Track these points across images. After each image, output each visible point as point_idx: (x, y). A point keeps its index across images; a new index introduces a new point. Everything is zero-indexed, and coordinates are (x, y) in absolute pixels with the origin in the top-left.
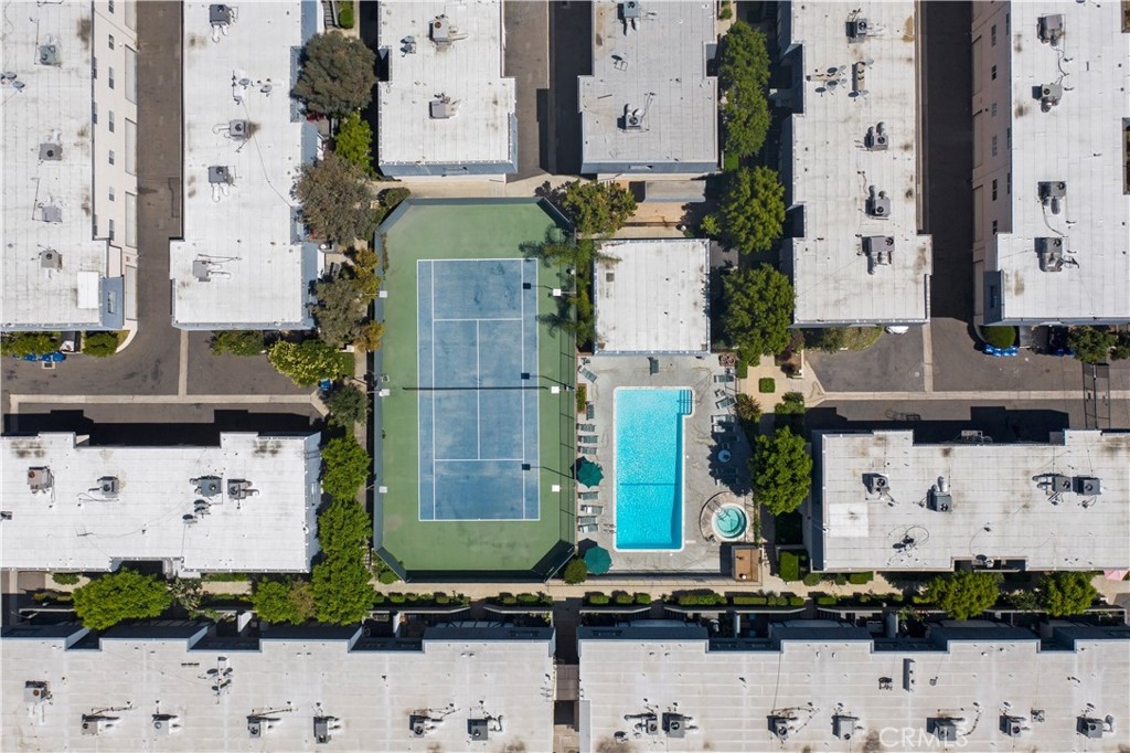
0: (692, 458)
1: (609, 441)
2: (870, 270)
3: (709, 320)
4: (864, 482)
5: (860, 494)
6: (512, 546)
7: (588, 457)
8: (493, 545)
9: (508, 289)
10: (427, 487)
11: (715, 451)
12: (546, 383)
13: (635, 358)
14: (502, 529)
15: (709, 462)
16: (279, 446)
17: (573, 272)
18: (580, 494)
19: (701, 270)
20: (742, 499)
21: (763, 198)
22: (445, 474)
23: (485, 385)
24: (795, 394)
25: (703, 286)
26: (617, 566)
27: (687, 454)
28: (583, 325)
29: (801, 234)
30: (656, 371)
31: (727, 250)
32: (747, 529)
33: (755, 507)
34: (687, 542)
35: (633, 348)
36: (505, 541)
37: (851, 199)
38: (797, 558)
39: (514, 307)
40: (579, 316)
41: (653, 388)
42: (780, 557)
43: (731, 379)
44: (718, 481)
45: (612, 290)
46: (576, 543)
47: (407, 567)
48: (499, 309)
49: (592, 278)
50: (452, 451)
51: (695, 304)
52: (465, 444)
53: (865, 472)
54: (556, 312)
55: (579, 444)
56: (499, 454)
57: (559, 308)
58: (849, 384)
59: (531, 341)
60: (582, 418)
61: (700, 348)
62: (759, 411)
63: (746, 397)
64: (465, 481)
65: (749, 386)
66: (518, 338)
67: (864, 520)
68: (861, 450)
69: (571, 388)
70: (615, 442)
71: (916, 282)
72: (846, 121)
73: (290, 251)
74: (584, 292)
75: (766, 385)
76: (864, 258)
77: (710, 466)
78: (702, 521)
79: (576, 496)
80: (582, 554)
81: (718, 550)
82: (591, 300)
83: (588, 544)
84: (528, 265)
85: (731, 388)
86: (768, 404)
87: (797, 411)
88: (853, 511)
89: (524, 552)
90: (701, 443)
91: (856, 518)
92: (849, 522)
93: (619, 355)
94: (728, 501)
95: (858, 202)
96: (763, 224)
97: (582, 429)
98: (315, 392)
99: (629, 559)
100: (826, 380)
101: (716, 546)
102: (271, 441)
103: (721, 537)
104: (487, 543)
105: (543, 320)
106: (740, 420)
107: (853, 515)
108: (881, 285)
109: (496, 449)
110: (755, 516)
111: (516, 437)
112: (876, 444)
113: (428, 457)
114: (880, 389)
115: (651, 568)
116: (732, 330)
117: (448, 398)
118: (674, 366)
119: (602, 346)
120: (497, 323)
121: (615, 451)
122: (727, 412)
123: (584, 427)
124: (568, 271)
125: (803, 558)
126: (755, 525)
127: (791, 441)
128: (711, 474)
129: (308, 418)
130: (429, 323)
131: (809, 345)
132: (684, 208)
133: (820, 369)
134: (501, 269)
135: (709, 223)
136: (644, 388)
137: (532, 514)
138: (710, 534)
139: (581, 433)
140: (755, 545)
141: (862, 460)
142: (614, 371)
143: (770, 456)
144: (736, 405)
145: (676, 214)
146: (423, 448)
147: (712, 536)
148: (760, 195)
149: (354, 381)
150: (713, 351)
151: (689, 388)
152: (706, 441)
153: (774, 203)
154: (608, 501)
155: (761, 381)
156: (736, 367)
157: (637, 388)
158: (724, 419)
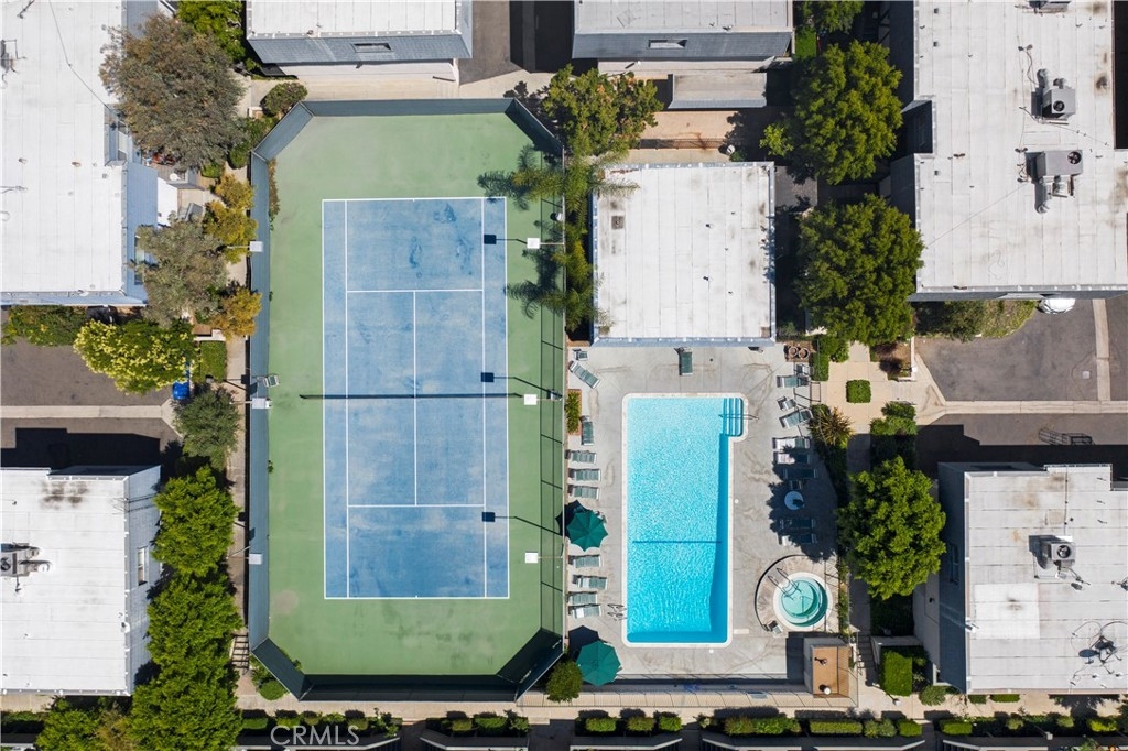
0: (743, 503)
1: (616, 477)
2: (1040, 204)
3: (774, 289)
4: (1032, 549)
5: (1024, 568)
6: (466, 638)
7: (584, 502)
8: (439, 637)
9: (462, 244)
10: (336, 547)
11: (779, 493)
12: (518, 387)
13: (656, 349)
14: (451, 612)
15: (770, 509)
16: (83, 491)
17: (561, 217)
18: (571, 559)
19: (762, 211)
20: (821, 566)
21: (867, 89)
22: (364, 527)
23: (425, 391)
24: (901, 405)
25: (764, 235)
26: (629, 668)
27: (735, 497)
28: (575, 296)
29: (927, 148)
30: (688, 370)
31: (800, 181)
32: (828, 612)
33: (841, 578)
34: (736, 632)
35: (654, 334)
36: (456, 631)
37: (1008, 91)
38: (909, 661)
39: (469, 271)
40: (570, 283)
41: (684, 395)
42: (883, 659)
43: (804, 382)
44: (785, 539)
45: (621, 242)
46: (564, 634)
47: (306, 670)
48: (447, 275)
49: (589, 224)
50: (375, 491)
51: (752, 264)
52: (396, 482)
53: (1034, 533)
54: (534, 279)
55: (570, 481)
56: (449, 497)
57: (540, 272)
58: (982, 390)
59: (496, 324)
60: (573, 442)
61: (758, 334)
62: (847, 432)
63: (827, 409)
64: (395, 538)
65: (831, 394)
66: (475, 319)
67: (1032, 612)
68: (1026, 498)
69: (558, 396)
70: (625, 478)
73: (105, 176)
74: (578, 246)
75: (858, 391)
76: (1030, 187)
77: (772, 516)
78: (757, 599)
79: (565, 561)
80: (573, 654)
81: (784, 644)
82: (589, 257)
83: (585, 637)
84: (490, 205)
85: (804, 396)
86: (860, 420)
87: (905, 431)
88: (1013, 596)
89: (484, 648)
90: (758, 481)
91: (1018, 608)
92: (1007, 614)
93: (633, 344)
94: (799, 570)
95: (1020, 97)
96: (866, 131)
97: (575, 459)
98: (168, 402)
99: (647, 658)
100: (948, 384)
101: (780, 638)
102: (70, 482)
103: (788, 624)
104: (428, 633)
105: (515, 291)
106: (818, 446)
107: (1013, 603)
108: (1056, 230)
109: (442, 489)
110: (841, 592)
111: (473, 471)
112: (1051, 488)
113: (339, 501)
114: (1030, 398)
115: (680, 672)
116: (813, 304)
117: (369, 410)
118: (716, 363)
119: (606, 329)
120: (445, 296)
121: (625, 493)
122: (798, 431)
123: (576, 455)
124: (553, 217)
125: (921, 662)
126: (841, 606)
127: (911, 481)
128: (773, 527)
129: (157, 441)
130: (340, 296)
131: (923, 329)
132: (730, 120)
133: (938, 366)
134: (450, 213)
135: (774, 137)
136: (669, 395)
137: (498, 589)
138: (772, 619)
139: (572, 464)
140: (842, 637)
141: (1027, 514)
142: (623, 370)
143: (877, 507)
144: (811, 423)
145: (718, 127)
146: (331, 487)
147: (774, 624)
148: (863, 83)
149: (225, 385)
150: (779, 338)
151: (739, 396)
152: (765, 477)
153: (884, 97)
154: (615, 567)
155: (849, 384)
156: (811, 363)
157: (659, 396)
158: (792, 444)
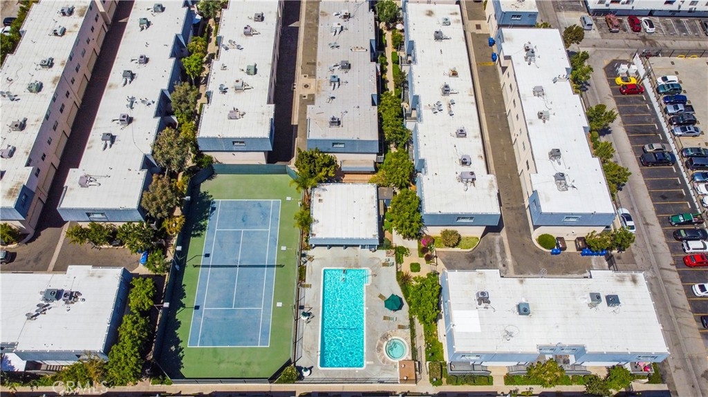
0: (370, 309)
5: (472, 305)
6: (248, 364)
8: (236, 364)
9: (263, 214)
14: (243, 353)
16: (104, 273)
19: (373, 198)
22: (209, 317)
23: (242, 265)
27: (367, 306)
32: (407, 354)
34: (368, 363)
36: (244, 361)
37: (450, 158)
39: (265, 224)
48: (256, 224)
50: (217, 303)
52: (226, 299)
56: (248, 305)
59: (273, 241)
61: (372, 237)
64: (223, 321)
65: (404, 268)
66: (265, 240)
68: (469, 280)
70: (321, 299)
71: (490, 196)
72: (443, 126)
73: (139, 173)
84: (275, 203)
89: (256, 368)
90: (375, 300)
94: (393, 336)
99: (328, 374)
101: (387, 366)
102: (100, 270)
104: (231, 362)
109: (245, 302)
111: (259, 294)
112: (478, 277)
117: (219, 272)
118: (358, 257)
119: (315, 235)
120: (254, 232)
121: (321, 305)
130: (213, 231)
133: (446, 261)
134: (260, 205)
137: (264, 343)
138: (383, 357)
142: (322, 259)
146: (198, 301)
151: (368, 268)
155: (411, 265)
156: (396, 257)
157: (336, 268)
